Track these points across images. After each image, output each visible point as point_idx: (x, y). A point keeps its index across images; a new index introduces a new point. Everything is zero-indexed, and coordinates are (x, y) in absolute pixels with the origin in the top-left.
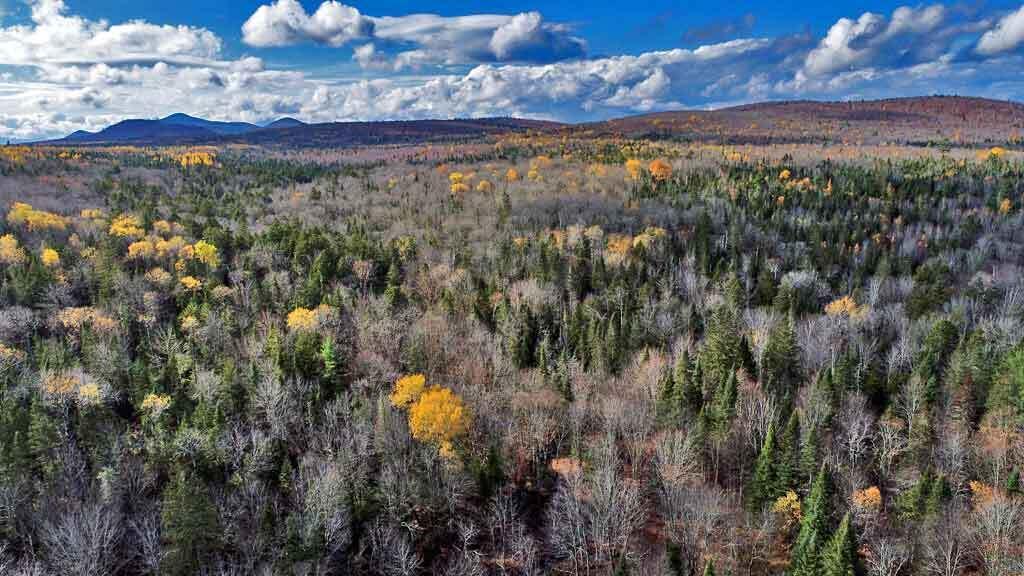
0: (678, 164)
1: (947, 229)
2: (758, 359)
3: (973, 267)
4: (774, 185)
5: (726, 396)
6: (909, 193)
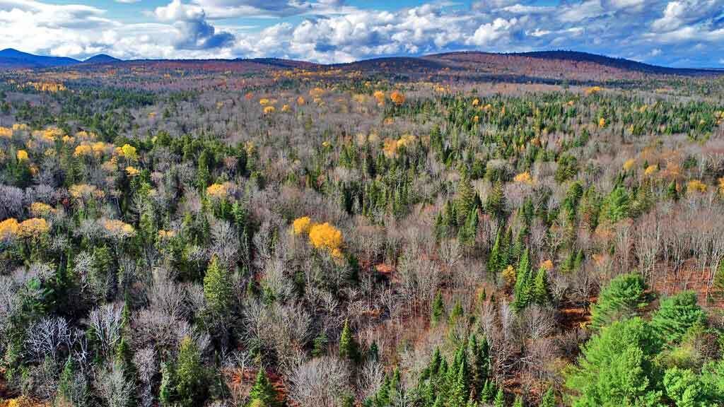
0: (409, 95)
1: (572, 135)
2: (484, 206)
3: (587, 157)
4: (470, 108)
5: (473, 223)
6: (549, 114)
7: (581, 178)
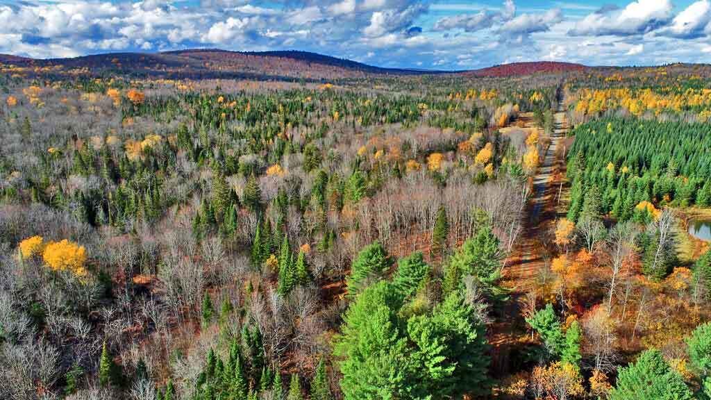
0: (149, 93)
1: (313, 127)
2: (242, 200)
3: (328, 147)
4: (215, 106)
5: (232, 218)
6: (291, 110)
7: (325, 166)
